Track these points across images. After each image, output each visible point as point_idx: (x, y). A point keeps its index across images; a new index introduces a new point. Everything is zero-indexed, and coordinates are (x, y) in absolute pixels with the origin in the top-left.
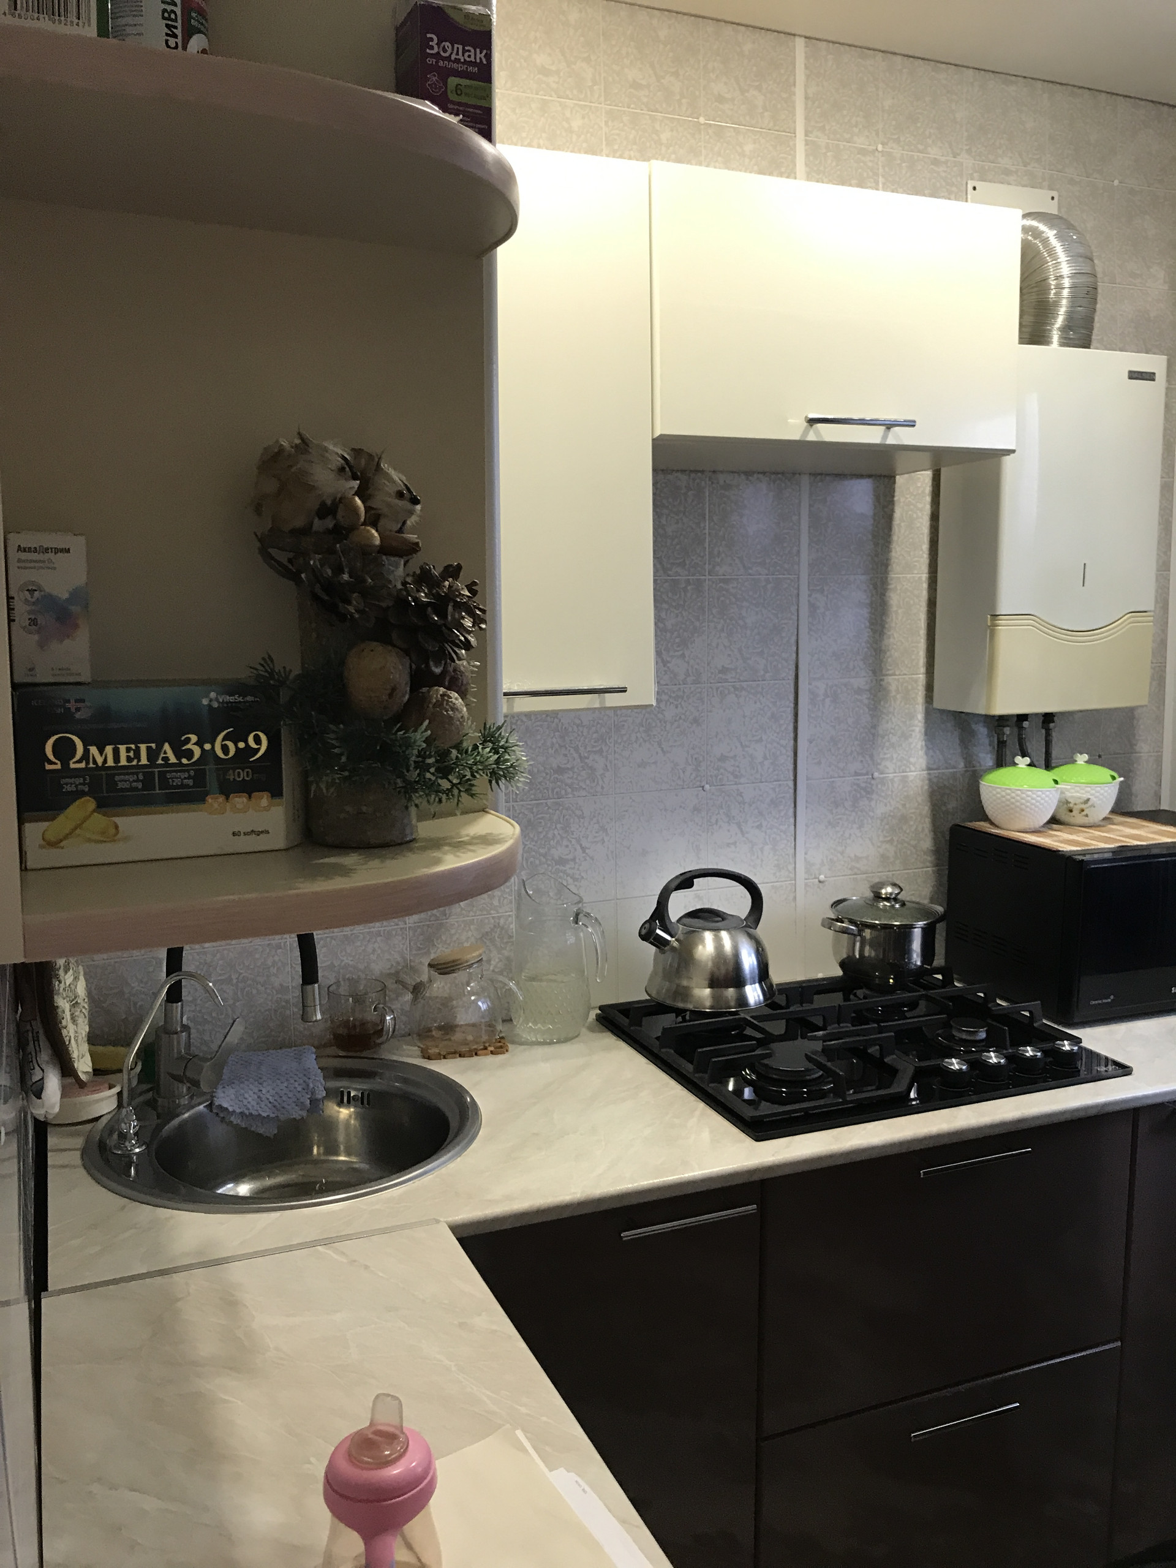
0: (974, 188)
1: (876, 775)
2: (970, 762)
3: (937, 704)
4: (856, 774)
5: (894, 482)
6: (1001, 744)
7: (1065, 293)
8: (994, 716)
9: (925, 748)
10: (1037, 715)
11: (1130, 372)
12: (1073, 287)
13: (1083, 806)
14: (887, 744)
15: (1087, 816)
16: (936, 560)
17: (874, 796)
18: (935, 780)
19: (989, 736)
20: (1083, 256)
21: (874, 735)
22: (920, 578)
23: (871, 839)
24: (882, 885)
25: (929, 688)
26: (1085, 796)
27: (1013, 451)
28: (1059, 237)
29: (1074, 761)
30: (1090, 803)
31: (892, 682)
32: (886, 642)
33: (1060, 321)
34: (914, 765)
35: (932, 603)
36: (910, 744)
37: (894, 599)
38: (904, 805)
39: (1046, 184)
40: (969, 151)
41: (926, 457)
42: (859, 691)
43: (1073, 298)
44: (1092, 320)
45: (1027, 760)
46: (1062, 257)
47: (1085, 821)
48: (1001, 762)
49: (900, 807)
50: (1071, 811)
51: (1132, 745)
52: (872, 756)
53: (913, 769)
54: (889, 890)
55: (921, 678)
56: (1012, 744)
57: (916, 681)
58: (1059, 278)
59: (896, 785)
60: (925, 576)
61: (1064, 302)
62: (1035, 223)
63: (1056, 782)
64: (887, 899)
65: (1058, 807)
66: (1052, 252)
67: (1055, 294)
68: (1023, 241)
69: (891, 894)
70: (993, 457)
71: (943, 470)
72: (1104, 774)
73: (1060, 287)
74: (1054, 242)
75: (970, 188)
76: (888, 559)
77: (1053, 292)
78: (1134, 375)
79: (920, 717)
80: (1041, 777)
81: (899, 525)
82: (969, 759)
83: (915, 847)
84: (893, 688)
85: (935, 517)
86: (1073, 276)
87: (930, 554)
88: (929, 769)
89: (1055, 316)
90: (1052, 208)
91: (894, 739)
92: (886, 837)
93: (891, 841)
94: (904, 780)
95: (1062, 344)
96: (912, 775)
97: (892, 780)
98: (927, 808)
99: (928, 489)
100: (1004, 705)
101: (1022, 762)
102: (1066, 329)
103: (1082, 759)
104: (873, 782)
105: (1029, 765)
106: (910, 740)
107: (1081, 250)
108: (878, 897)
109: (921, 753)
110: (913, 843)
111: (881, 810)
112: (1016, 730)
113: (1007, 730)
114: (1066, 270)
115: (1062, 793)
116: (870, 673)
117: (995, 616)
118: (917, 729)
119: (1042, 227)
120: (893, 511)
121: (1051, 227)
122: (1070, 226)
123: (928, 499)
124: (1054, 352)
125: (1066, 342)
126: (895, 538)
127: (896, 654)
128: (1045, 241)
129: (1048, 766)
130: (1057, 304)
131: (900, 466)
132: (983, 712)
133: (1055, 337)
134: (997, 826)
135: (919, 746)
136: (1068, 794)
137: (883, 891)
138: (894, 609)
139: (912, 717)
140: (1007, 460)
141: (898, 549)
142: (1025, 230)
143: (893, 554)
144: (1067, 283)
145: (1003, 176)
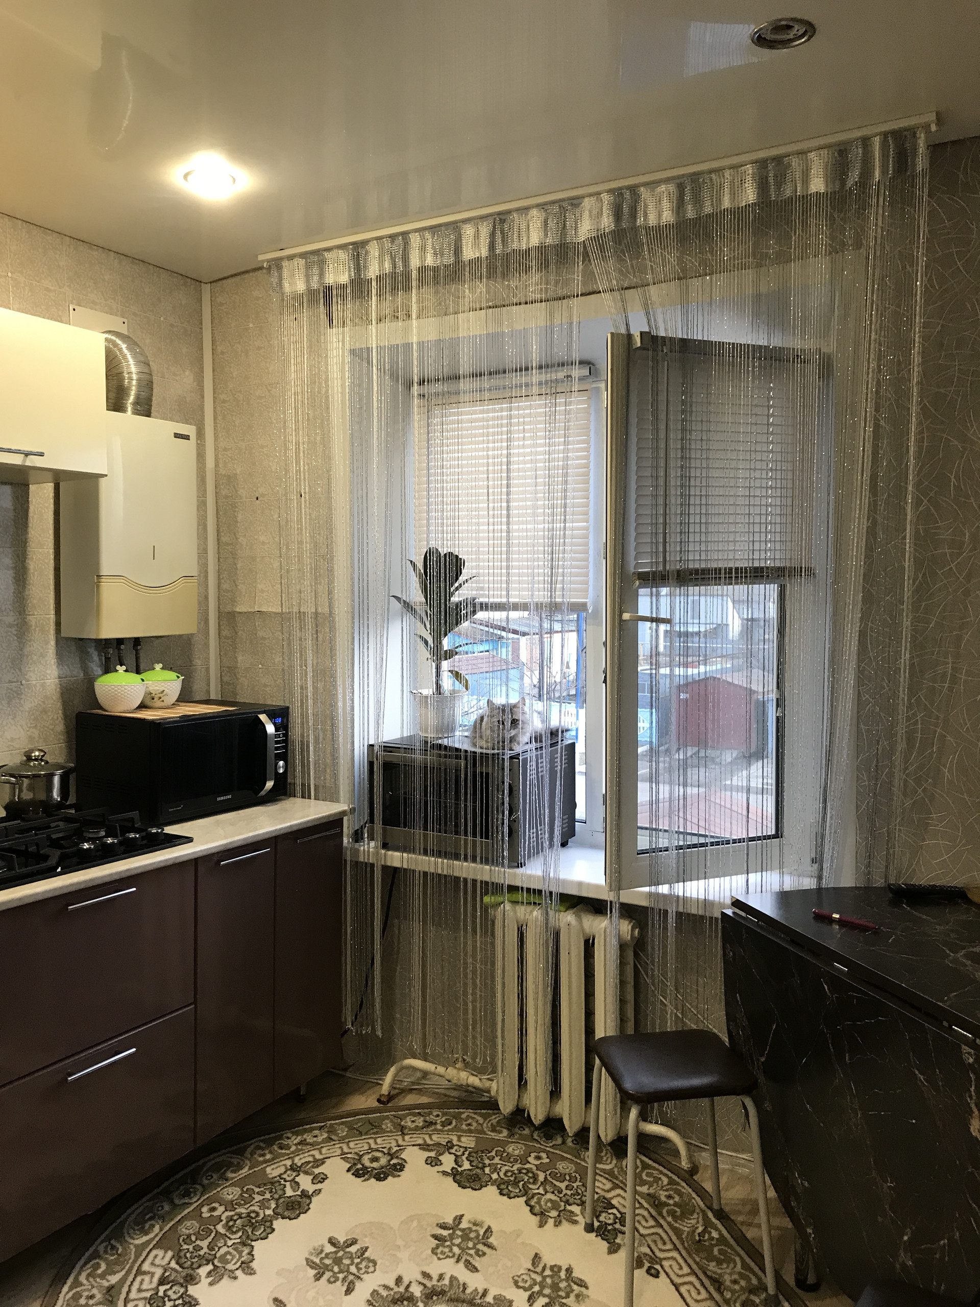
0: (74, 310)
1: (24, 682)
2: (87, 673)
3: (63, 635)
4: (10, 682)
5: (28, 489)
6: (108, 659)
7: (134, 382)
8: (101, 640)
9: (56, 664)
10: (130, 638)
11: (175, 434)
12: (139, 380)
13: (161, 695)
14: (31, 661)
15: (163, 701)
16: (59, 541)
17: (23, 696)
18: (65, 685)
19: (99, 655)
20: (144, 363)
21: (21, 655)
22: (48, 552)
23: (22, 726)
24: (32, 751)
25: (58, 624)
26: (162, 689)
27: (106, 475)
28: (128, 348)
29: (154, 669)
30: (165, 693)
31: (32, 620)
32: (27, 593)
33: (132, 398)
34: (50, 675)
35: (57, 569)
36: (46, 661)
37: (31, 565)
38: (44, 702)
39: (119, 313)
40: (69, 286)
41: (50, 476)
42: (10, 626)
43: (139, 386)
44: (151, 400)
45: (124, 668)
46: (131, 361)
47: (162, 704)
48: (108, 670)
49: (41, 704)
50: (153, 699)
51: (191, 661)
52: (20, 670)
53: (49, 677)
54: (37, 753)
55: (52, 617)
56: (114, 659)
57: (49, 619)
58: (130, 373)
59: (38, 689)
60: (52, 551)
61: (134, 388)
62: (113, 338)
63: (143, 680)
64: (36, 760)
65: (145, 697)
66: (125, 357)
67: (128, 382)
68: (106, 347)
69: (38, 756)
70: (93, 479)
71: (61, 484)
72: (172, 675)
73: (131, 379)
74: (126, 351)
75: (71, 308)
76: (26, 539)
77: (126, 381)
78: (177, 436)
79: (53, 643)
80: (133, 678)
81: (33, 517)
82: (85, 669)
83: (52, 730)
84: (33, 623)
85: (57, 513)
86: (138, 373)
87: (55, 537)
88: (59, 677)
89: (128, 395)
90: (124, 330)
91: (35, 658)
92: (31, 724)
93: (35, 727)
94: (43, 685)
95: (134, 413)
96: (48, 682)
97: (35, 686)
98: (59, 704)
99: (52, 494)
100: (108, 632)
101: (121, 669)
102: (136, 403)
103: (158, 666)
104: (22, 687)
105: (125, 671)
106: (47, 659)
107: (142, 359)
108: (29, 759)
109: (54, 667)
110: (51, 727)
111: (27, 706)
112: (116, 650)
113: (111, 651)
114: (133, 369)
115: (147, 687)
116: (17, 614)
117: (99, 576)
118: (51, 651)
119: (119, 341)
120: (28, 507)
121: (124, 342)
122: (135, 343)
123: (52, 501)
124: (128, 418)
125: (136, 412)
126: (30, 525)
127: (35, 601)
128: (120, 350)
129: (138, 672)
130: (129, 388)
131: (31, 479)
132: (94, 637)
133: (129, 408)
134: (107, 711)
135: (53, 663)
136: (151, 688)
137: (33, 755)
138: (32, 571)
139: (47, 643)
140: (102, 481)
141: (33, 532)
142: (106, 339)
143: (30, 535)
144: (135, 377)
145: (93, 305)
